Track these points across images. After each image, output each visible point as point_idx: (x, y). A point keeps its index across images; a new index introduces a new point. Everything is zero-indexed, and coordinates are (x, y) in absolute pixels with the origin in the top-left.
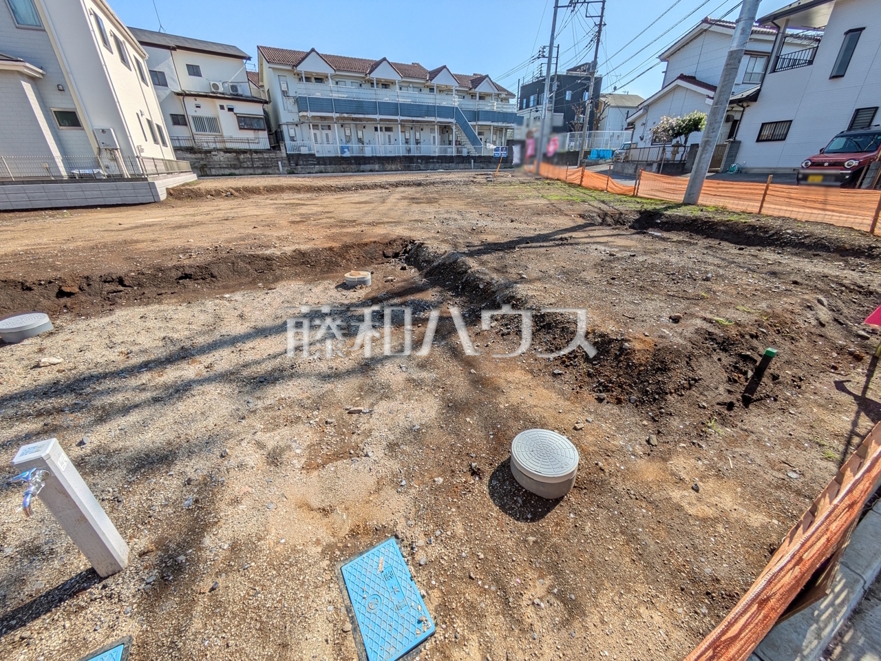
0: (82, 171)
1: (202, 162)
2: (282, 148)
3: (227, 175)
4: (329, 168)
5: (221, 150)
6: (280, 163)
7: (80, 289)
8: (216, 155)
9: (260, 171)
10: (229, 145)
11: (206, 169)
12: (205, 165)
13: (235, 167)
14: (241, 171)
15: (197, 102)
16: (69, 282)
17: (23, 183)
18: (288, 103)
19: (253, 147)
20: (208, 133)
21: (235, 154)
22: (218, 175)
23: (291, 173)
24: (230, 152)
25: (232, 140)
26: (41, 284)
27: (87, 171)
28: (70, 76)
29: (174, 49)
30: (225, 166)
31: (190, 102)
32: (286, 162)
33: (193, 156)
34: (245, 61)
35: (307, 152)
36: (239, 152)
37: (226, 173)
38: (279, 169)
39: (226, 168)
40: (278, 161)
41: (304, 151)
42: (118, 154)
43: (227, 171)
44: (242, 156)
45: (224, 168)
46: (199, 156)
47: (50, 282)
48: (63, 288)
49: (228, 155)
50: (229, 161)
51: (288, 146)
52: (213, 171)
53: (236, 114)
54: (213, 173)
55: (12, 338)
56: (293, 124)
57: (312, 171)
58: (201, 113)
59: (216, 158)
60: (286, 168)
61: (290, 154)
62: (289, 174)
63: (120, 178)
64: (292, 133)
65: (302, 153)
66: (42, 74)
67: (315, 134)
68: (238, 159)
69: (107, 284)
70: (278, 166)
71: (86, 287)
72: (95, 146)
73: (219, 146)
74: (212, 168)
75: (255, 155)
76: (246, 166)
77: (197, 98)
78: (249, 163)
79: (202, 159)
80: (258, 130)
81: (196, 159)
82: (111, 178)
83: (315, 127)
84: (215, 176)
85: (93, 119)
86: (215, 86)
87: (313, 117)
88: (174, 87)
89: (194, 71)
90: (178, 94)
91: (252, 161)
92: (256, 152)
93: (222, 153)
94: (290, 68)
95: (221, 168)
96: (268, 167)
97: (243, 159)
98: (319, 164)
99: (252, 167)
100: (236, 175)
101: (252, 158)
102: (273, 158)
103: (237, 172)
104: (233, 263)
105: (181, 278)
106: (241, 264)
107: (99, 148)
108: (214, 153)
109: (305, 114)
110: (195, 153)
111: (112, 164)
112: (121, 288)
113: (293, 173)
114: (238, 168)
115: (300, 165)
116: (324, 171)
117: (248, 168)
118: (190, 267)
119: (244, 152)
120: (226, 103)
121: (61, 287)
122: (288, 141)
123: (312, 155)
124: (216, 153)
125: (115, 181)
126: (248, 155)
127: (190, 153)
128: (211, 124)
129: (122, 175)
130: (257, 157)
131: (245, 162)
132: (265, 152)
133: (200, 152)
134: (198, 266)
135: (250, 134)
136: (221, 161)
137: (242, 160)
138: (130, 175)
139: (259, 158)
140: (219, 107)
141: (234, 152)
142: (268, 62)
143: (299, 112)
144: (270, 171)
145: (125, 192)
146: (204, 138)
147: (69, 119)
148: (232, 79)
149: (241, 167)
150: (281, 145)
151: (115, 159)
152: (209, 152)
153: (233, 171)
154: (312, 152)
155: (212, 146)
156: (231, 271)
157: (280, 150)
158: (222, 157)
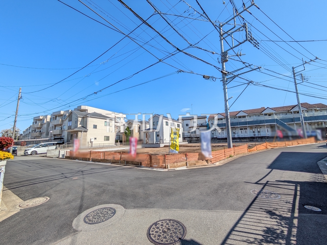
4: (221, 141)
10: (197, 136)
11: (190, 141)
13: (197, 141)
15: (193, 128)
18: (213, 126)
20: (193, 134)
29: (191, 120)
31: (191, 129)
34: (206, 118)
41: (215, 137)
43: (195, 142)
46: (190, 139)
49: (196, 138)
52: (192, 142)
56: (213, 130)
57: (216, 142)
58: (193, 130)
59: (193, 139)
64: (213, 132)
68: (198, 139)
73: (195, 136)
86: (198, 124)
88: (190, 126)
94: (213, 118)
98: (218, 140)
103: (197, 142)
115: (213, 140)
116: (219, 142)
120: (198, 128)
140: (196, 129)
148: (202, 122)
154: (218, 137)
158: (194, 139)
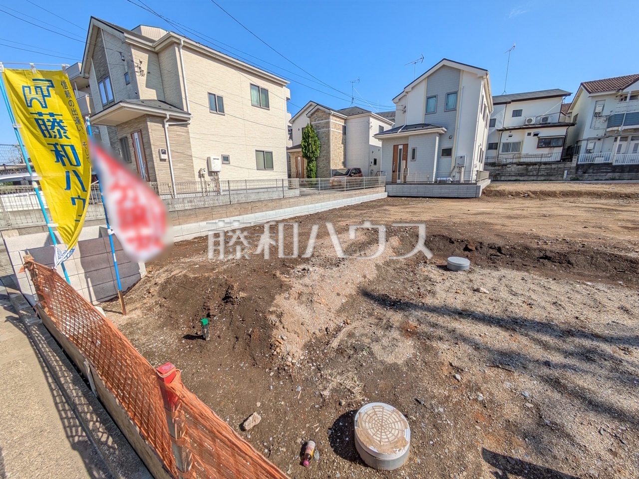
0: (442, 179)
1: (497, 172)
2: (573, 159)
3: (512, 181)
4: (626, 175)
5: (515, 163)
6: (566, 172)
7: (476, 248)
8: (510, 167)
9: (542, 178)
10: (522, 160)
11: (498, 177)
12: (499, 174)
13: (521, 175)
14: (526, 178)
15: (511, 134)
16: (471, 243)
17: (418, 184)
18: (598, 121)
19: (544, 160)
20: (510, 153)
21: (525, 166)
22: (506, 181)
23: (575, 179)
24: (521, 165)
25: (527, 156)
26: (458, 241)
27: (444, 179)
28: (458, 130)
29: (510, 103)
30: (513, 174)
31: (506, 134)
32: (574, 171)
33: (493, 168)
34: (564, 97)
35: (603, 162)
36: (528, 164)
37: (512, 179)
38: (562, 177)
39: (514, 176)
40: (564, 170)
41: (598, 161)
42: (463, 169)
43: (514, 178)
44: (531, 167)
45: (512, 176)
46: (497, 168)
47: (462, 241)
48: (468, 246)
49: (520, 166)
50: (518, 171)
51: (581, 158)
52: (503, 178)
53: (538, 137)
54: (502, 179)
55: (453, 268)
56: (595, 139)
57: (600, 178)
58: (511, 140)
59: (508, 169)
60: (571, 176)
61: (580, 164)
62: (571, 180)
63: (458, 183)
64: (590, 146)
65: (595, 162)
66: (445, 132)
67: (620, 146)
68: (527, 169)
69: (491, 250)
70: (563, 174)
71: (479, 249)
72: (453, 165)
73: (515, 161)
74: (503, 176)
75: (543, 166)
76: (531, 174)
77: (512, 131)
78: (534, 172)
79: (498, 170)
80: (554, 147)
81: (494, 170)
82: (453, 183)
83: (624, 139)
84: (503, 181)
85: (458, 152)
86: (530, 120)
87: (625, 130)
88: (499, 126)
89: (517, 113)
90: (500, 130)
91: (539, 171)
92: (545, 164)
93: (515, 166)
94: (614, 92)
95: (509, 176)
96: (552, 175)
97: (531, 169)
98: (614, 171)
99: (537, 175)
100: (520, 181)
101: (539, 169)
102: (560, 168)
103: (521, 178)
104: (592, 257)
105: (542, 258)
106: (600, 260)
107: (455, 167)
108: (509, 166)
109: (616, 128)
110: (495, 166)
111: (457, 175)
112: (499, 254)
113: (577, 179)
114: (524, 176)
115: (589, 173)
116: (617, 178)
117: (532, 175)
118: (551, 251)
119: (535, 164)
120: (533, 131)
121: (467, 245)
122: (582, 154)
123: (609, 165)
124: (511, 166)
125: (455, 184)
126: (537, 167)
127: (492, 166)
128: (517, 146)
129: (459, 181)
130: (545, 167)
131: (533, 171)
132: (554, 164)
133: (499, 166)
134: (557, 253)
135: (545, 151)
136: (511, 171)
137: (529, 170)
138: (464, 181)
139: (546, 168)
140: (527, 134)
141: (525, 165)
142: (590, 93)
143: (607, 128)
144: (552, 178)
145: (461, 191)
146: (505, 156)
147: (447, 152)
148: (546, 113)
149: (527, 175)
150: (574, 157)
151: (460, 172)
152: (506, 165)
153: (518, 178)
154: (610, 162)
155: (509, 161)
156: (588, 263)
157: (571, 161)
158: (514, 168)
